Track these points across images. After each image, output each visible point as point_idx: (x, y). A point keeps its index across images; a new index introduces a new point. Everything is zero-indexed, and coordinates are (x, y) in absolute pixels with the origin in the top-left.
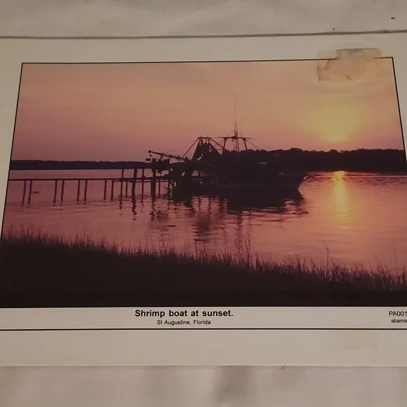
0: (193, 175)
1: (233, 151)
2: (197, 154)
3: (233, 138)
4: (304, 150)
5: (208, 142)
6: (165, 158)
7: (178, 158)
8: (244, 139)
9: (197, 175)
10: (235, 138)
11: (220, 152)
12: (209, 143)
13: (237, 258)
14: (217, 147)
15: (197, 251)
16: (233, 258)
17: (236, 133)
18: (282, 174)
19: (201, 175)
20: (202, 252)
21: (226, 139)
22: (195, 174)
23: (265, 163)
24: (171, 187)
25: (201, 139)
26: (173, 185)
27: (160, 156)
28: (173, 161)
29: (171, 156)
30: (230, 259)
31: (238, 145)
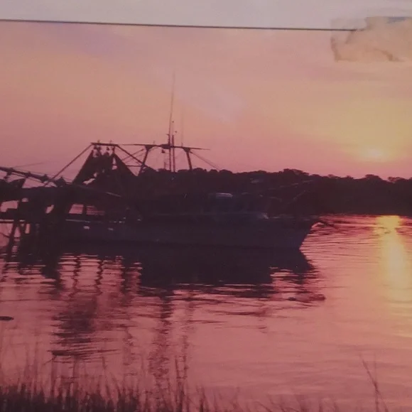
0: (72, 211)
1: (163, 171)
2: (86, 172)
3: (164, 146)
4: (311, 173)
5: (110, 152)
6: (14, 178)
7: (44, 178)
8: (187, 150)
9: (80, 212)
10: (169, 146)
11: (136, 171)
12: (114, 155)
13: (152, 399)
14: (130, 162)
15: (54, 382)
16: (142, 399)
17: (171, 138)
18: (266, 216)
19: (89, 212)
20: (66, 382)
21: (148, 147)
22: (76, 209)
23: (229, 195)
24: (17, 234)
25: (97, 145)
26: (22, 231)
27: (5, 174)
28: (30, 183)
29: (28, 175)
30: (135, 401)
31: (172, 159)
